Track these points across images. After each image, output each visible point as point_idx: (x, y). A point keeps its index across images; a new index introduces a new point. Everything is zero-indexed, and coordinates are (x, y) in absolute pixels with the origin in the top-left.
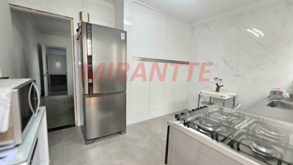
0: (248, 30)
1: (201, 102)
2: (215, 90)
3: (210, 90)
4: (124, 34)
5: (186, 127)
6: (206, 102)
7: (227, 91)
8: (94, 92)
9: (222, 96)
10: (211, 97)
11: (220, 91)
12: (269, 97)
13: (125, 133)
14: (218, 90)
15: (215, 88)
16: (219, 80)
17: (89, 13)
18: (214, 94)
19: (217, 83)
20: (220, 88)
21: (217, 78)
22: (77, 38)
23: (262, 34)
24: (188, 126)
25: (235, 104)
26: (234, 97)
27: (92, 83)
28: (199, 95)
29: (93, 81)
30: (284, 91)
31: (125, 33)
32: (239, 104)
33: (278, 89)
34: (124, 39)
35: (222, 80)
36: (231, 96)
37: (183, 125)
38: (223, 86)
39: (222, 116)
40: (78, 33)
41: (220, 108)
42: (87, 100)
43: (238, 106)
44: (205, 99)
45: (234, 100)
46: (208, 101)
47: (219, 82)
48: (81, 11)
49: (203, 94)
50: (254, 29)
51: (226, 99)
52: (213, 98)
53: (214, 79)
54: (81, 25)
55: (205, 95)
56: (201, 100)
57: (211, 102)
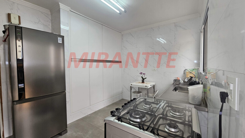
0: (157, 39)
1: (132, 92)
2: (141, 82)
3: (138, 82)
4: (61, 39)
5: (120, 122)
6: (136, 91)
7: (149, 82)
8: (27, 97)
9: (146, 86)
10: (139, 88)
11: (144, 82)
12: (173, 84)
13: (67, 132)
14: (143, 82)
15: (141, 80)
16: (143, 74)
17: (19, 15)
18: (141, 85)
19: (142, 76)
20: (145, 80)
21: (142, 73)
22: (4, 40)
23: (166, 42)
24: (122, 121)
25: (155, 91)
26: (154, 86)
27: (24, 87)
28: (131, 87)
29: (24, 86)
30: (181, 79)
31: (63, 37)
32: (157, 91)
33: (177, 78)
34: (61, 42)
35: (145, 74)
36: (152, 85)
37: (117, 121)
38: (146, 78)
39: (146, 106)
40: (4, 35)
41: (144, 98)
42: (17, 106)
43: (157, 92)
44: (135, 89)
45: (154, 88)
46: (137, 90)
47: (143, 75)
48: (10, 13)
49: (133, 86)
50: (160, 39)
51: (149, 88)
52: (141, 88)
53: (140, 74)
54: (8, 28)
55: (135, 86)
56: (133, 90)
57: (140, 91)
